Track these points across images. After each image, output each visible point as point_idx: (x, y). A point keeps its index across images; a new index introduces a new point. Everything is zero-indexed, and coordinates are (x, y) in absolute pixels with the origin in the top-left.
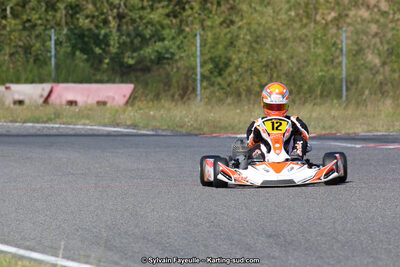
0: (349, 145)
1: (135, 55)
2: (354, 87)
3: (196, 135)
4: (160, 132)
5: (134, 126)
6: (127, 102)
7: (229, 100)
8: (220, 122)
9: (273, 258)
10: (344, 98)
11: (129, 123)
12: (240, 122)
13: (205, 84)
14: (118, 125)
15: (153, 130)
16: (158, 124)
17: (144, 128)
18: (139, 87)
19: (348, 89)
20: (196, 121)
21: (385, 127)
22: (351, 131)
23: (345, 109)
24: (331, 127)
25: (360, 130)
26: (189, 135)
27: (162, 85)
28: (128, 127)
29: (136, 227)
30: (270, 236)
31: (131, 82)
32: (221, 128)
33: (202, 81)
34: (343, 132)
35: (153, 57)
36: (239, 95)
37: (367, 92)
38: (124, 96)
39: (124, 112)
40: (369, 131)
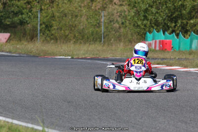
0: (104, 63)
1: (11, 20)
2: (107, 37)
3: (37, 57)
4: (21, 55)
5: (10, 52)
6: (7, 41)
7: (52, 41)
8: (48, 51)
9: (71, 112)
10: (102, 42)
11: (7, 50)
12: (57, 51)
13: (41, 34)
14: (3, 52)
15: (18, 54)
16: (20, 51)
17: (14, 53)
18: (12, 34)
19: (104, 38)
20: (37, 50)
21: (120, 55)
22: (105, 57)
23: (103, 46)
24: (97, 54)
25: (109, 56)
26: (34, 56)
27: (22, 34)
28: (7, 52)
29: (10, 96)
30: (69, 102)
31: (9, 32)
32: (48, 54)
33: (40, 33)
34: (102, 57)
35: (18, 22)
36: (57, 39)
37: (113, 40)
38: (6, 38)
39: (6, 45)
40: (113, 57)
